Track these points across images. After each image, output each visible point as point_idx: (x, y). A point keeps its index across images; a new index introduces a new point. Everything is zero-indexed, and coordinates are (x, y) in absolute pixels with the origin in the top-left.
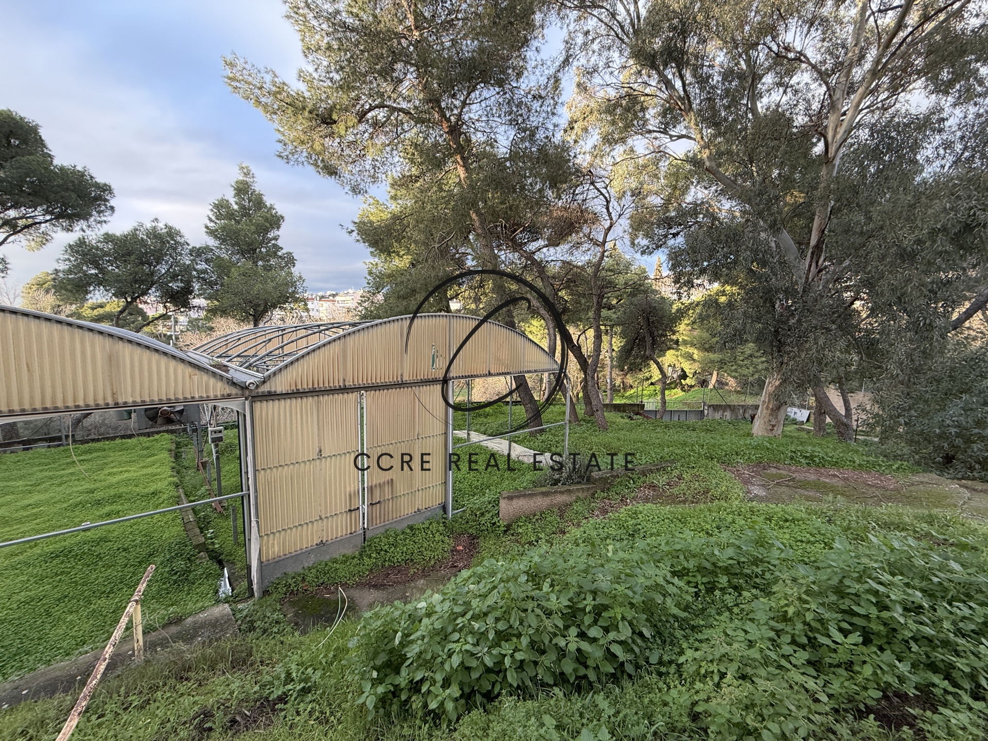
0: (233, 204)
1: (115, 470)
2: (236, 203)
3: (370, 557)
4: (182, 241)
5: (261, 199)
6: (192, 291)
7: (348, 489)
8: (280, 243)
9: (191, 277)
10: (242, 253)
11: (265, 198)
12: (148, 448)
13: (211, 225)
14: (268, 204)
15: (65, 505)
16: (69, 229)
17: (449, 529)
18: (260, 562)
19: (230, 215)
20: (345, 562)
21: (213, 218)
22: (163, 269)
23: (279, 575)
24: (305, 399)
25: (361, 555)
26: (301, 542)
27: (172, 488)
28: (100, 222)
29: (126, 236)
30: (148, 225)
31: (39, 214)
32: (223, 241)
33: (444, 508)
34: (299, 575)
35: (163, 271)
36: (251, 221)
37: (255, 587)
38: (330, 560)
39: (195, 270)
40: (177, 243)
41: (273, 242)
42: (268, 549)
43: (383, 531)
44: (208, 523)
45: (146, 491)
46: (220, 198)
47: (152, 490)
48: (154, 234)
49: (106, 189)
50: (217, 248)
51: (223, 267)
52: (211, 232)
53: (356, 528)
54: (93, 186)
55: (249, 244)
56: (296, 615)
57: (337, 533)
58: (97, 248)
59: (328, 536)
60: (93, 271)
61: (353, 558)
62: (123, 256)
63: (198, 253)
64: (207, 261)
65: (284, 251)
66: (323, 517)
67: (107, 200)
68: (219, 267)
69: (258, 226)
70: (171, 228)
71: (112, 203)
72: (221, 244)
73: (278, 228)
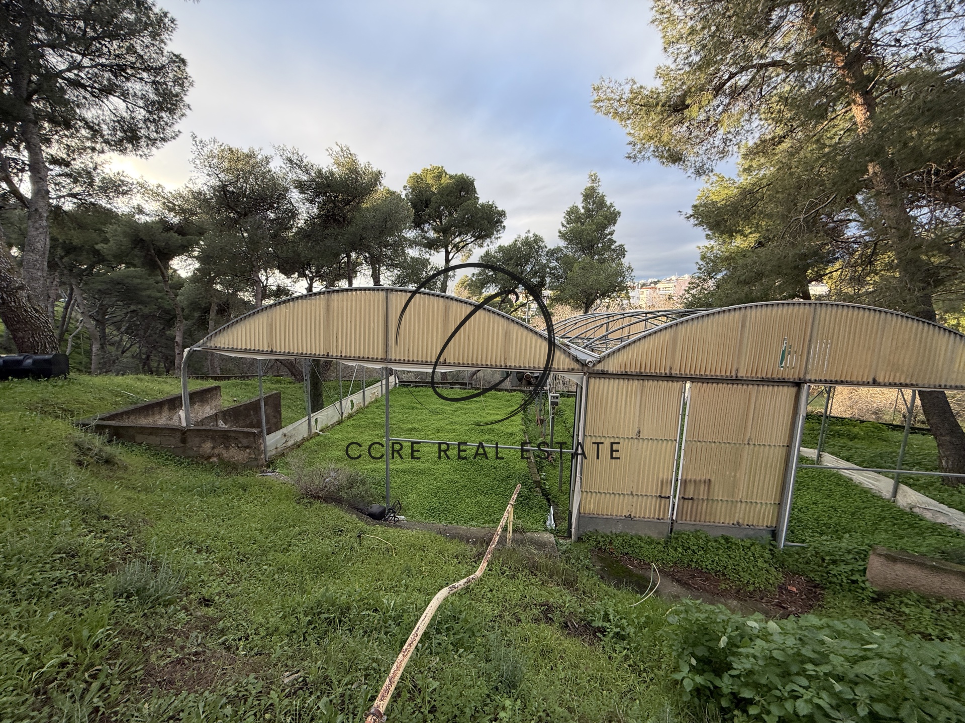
0: (581, 208)
1: (491, 412)
2: (583, 208)
3: (676, 550)
4: (543, 245)
5: (603, 200)
6: (545, 284)
7: (661, 476)
8: (614, 237)
9: (546, 272)
10: (583, 250)
11: (606, 198)
12: (508, 401)
13: (563, 229)
14: (608, 204)
15: (467, 428)
16: (481, 246)
17: (779, 560)
18: (579, 513)
19: (578, 219)
20: (650, 543)
21: (565, 224)
22: (528, 268)
23: (591, 530)
24: (631, 381)
25: (666, 543)
26: (612, 510)
27: (521, 433)
28: (497, 238)
29: (510, 246)
30: (523, 236)
31: (469, 238)
32: (570, 241)
33: (774, 533)
34: (608, 537)
35: (529, 270)
36: (593, 221)
37: (573, 530)
38: (636, 535)
39: (549, 267)
40: (539, 247)
41: (609, 237)
42: (585, 503)
43: (693, 530)
44: (542, 467)
45: (507, 431)
46: (571, 206)
47: (510, 432)
48: (526, 242)
49: (502, 214)
50: (565, 247)
51: (567, 263)
52: (563, 236)
53: (664, 515)
54: (496, 213)
55: (589, 242)
56: (602, 569)
57: (645, 514)
58: (494, 257)
59: (637, 513)
60: (491, 273)
61: (658, 543)
62: (507, 260)
63: (552, 253)
64: (557, 259)
65: (617, 244)
66: (634, 493)
67: (502, 222)
68: (565, 263)
69: (598, 224)
70: (537, 236)
71: (505, 224)
72: (568, 244)
73: (615, 223)
